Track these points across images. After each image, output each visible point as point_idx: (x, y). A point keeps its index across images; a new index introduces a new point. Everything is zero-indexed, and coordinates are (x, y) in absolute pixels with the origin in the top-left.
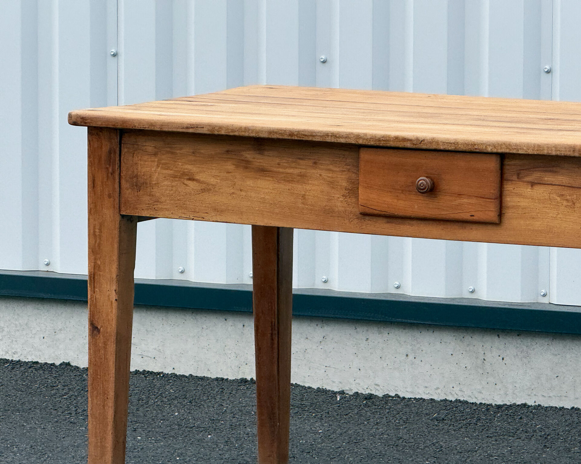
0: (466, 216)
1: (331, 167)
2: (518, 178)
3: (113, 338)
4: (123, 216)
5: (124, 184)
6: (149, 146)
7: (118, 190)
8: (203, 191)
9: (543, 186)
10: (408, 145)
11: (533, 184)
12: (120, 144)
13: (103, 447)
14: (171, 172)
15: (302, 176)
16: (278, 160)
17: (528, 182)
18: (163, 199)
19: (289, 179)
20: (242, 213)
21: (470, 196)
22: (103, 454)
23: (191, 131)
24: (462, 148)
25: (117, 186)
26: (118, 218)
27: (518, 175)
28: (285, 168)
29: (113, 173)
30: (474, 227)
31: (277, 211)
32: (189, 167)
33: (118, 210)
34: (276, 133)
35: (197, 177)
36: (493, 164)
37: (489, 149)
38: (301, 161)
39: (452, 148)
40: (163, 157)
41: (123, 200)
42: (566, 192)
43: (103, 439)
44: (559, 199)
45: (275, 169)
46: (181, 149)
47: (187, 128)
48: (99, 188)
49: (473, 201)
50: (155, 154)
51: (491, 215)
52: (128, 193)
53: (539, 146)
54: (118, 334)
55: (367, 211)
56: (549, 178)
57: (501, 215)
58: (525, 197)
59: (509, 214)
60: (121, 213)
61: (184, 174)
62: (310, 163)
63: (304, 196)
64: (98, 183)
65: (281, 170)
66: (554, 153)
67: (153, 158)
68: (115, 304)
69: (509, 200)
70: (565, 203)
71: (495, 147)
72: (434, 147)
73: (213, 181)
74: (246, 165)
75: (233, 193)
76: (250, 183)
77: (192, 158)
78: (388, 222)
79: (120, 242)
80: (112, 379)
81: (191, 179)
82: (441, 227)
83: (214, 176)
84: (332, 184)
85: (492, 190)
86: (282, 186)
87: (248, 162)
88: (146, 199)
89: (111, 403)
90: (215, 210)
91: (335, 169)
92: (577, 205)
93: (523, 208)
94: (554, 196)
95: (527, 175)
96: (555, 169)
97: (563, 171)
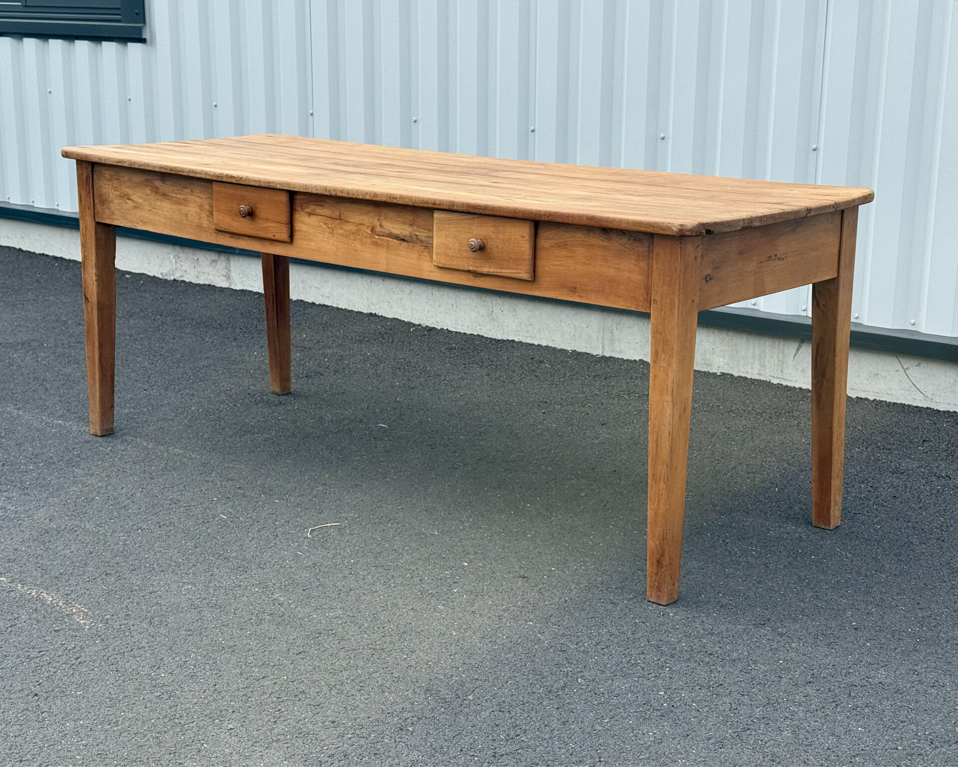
0: (270, 236)
1: (200, 195)
2: (302, 209)
3: (95, 306)
4: (98, 223)
5: (97, 201)
6: (107, 173)
7: (92, 204)
8: (136, 207)
9: (315, 216)
10: (233, 181)
11: (310, 214)
12: (92, 171)
13: (94, 379)
14: (117, 193)
15: (185, 200)
16: (172, 188)
17: (307, 213)
18: (115, 212)
19: (178, 202)
20: (155, 224)
21: (272, 221)
22: (95, 384)
23: (120, 164)
24: (263, 185)
25: (92, 201)
26: (94, 224)
27: (301, 206)
28: (176, 194)
29: (89, 192)
30: (278, 244)
31: (173, 224)
32: (127, 190)
33: (93, 218)
34: (163, 168)
35: (132, 198)
36: (284, 198)
37: (278, 187)
38: (184, 189)
39: (257, 184)
40: (114, 182)
41: (96, 212)
42: (329, 221)
43: (94, 373)
44: (324, 226)
45: (172, 195)
46: (123, 177)
47: (118, 162)
48: (83, 203)
49: (274, 224)
50: (110, 180)
51: (284, 236)
52: (98, 206)
53: (306, 186)
54: (98, 303)
55: (219, 228)
56: (319, 210)
57: (292, 236)
58: (305, 224)
59: (297, 236)
60: (96, 220)
61: (125, 195)
62: (189, 191)
63: (187, 214)
64: (83, 198)
65: (174, 195)
66: (315, 192)
67: (109, 183)
68: (95, 283)
69: (298, 226)
70: (328, 230)
71: (281, 185)
72: (247, 183)
73: (140, 201)
74: (156, 190)
75: (150, 210)
76: (159, 203)
77: (128, 184)
78: (231, 237)
79: (97, 240)
80: (96, 334)
81: (129, 199)
82: (260, 243)
83: (141, 198)
84: (201, 207)
85: (284, 217)
86: (174, 207)
87: (157, 188)
88: (107, 211)
89: (97, 350)
90: (142, 221)
91: (202, 196)
92: (335, 232)
93: (305, 232)
94: (322, 224)
95: (307, 207)
96: (323, 204)
97: (327, 206)
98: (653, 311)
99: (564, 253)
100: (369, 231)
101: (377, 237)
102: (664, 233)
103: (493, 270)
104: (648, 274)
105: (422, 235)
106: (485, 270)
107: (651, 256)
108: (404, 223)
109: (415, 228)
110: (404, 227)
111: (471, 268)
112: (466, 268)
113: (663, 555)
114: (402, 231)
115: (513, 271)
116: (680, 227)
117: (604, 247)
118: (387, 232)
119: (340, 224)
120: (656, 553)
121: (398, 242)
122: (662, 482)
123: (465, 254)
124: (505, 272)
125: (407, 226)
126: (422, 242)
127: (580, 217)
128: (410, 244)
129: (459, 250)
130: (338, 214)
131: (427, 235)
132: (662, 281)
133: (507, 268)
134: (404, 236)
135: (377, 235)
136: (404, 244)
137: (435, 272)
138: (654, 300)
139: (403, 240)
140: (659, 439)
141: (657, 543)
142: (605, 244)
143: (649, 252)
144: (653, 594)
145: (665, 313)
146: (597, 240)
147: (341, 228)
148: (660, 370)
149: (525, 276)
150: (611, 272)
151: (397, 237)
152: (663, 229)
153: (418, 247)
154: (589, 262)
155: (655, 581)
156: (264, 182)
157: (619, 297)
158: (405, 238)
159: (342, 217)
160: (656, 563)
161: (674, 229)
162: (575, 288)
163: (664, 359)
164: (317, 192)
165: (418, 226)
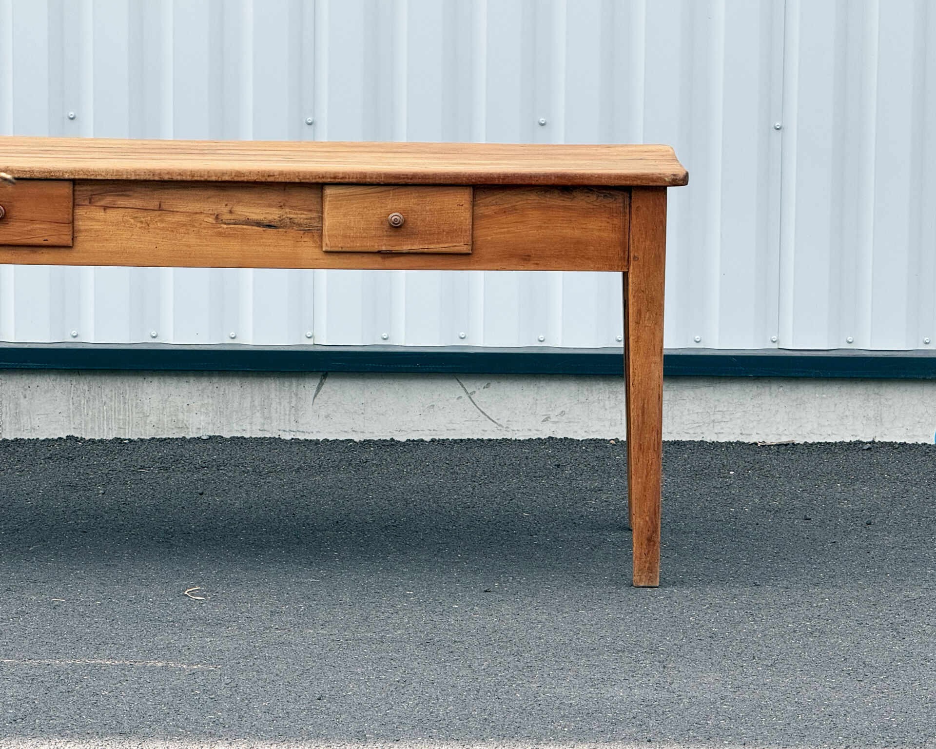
0: (39, 241)
2: (90, 203)
9: (114, 210)
11: (105, 208)
17: (100, 206)
21: (43, 222)
27: (90, 200)
36: (65, 190)
42: (141, 214)
44: (132, 221)
49: (46, 226)
51: (65, 238)
56: (121, 202)
57: (73, 238)
58: (98, 221)
59: (81, 237)
69: (82, 224)
70: (139, 225)
85: (66, 215)
92: (151, 226)
93: (96, 231)
94: (128, 218)
95: (100, 200)
96: (127, 193)
97: (136, 195)
98: (633, 269)
99: (512, 218)
100: (211, 220)
101: (225, 226)
102: (654, 184)
103: (416, 247)
104: (626, 230)
105: (301, 216)
106: (406, 248)
107: (628, 211)
108: (270, 206)
109: (287, 210)
110: (269, 210)
111: (384, 248)
112: (376, 249)
113: (655, 531)
114: (267, 216)
115: (446, 245)
116: (673, 177)
117: (565, 207)
118: (242, 218)
119: (159, 216)
120: (645, 531)
121: (261, 229)
122: (651, 451)
123: (374, 233)
124: (434, 247)
125: (274, 209)
126: (299, 225)
127: (547, 176)
128: (280, 230)
129: (365, 229)
130: (158, 203)
131: (309, 216)
132: (644, 236)
133: (438, 243)
134: (270, 221)
135: (225, 224)
136: (269, 230)
137: (323, 259)
138: (635, 257)
139: (269, 226)
140: (646, 406)
141: (647, 519)
142: (568, 203)
143: (624, 208)
144: (643, 577)
145: (649, 269)
146: (555, 200)
147: (162, 221)
148: (644, 331)
149: (465, 249)
150: (577, 233)
151: (258, 224)
152: (653, 180)
153: (292, 233)
154: (546, 225)
155: (645, 562)
156: (39, 172)
157: (588, 259)
158: (273, 224)
159: (163, 207)
160: (646, 542)
161: (666, 179)
162: (529, 256)
163: (649, 319)
164: (138, 178)
165: (291, 207)
